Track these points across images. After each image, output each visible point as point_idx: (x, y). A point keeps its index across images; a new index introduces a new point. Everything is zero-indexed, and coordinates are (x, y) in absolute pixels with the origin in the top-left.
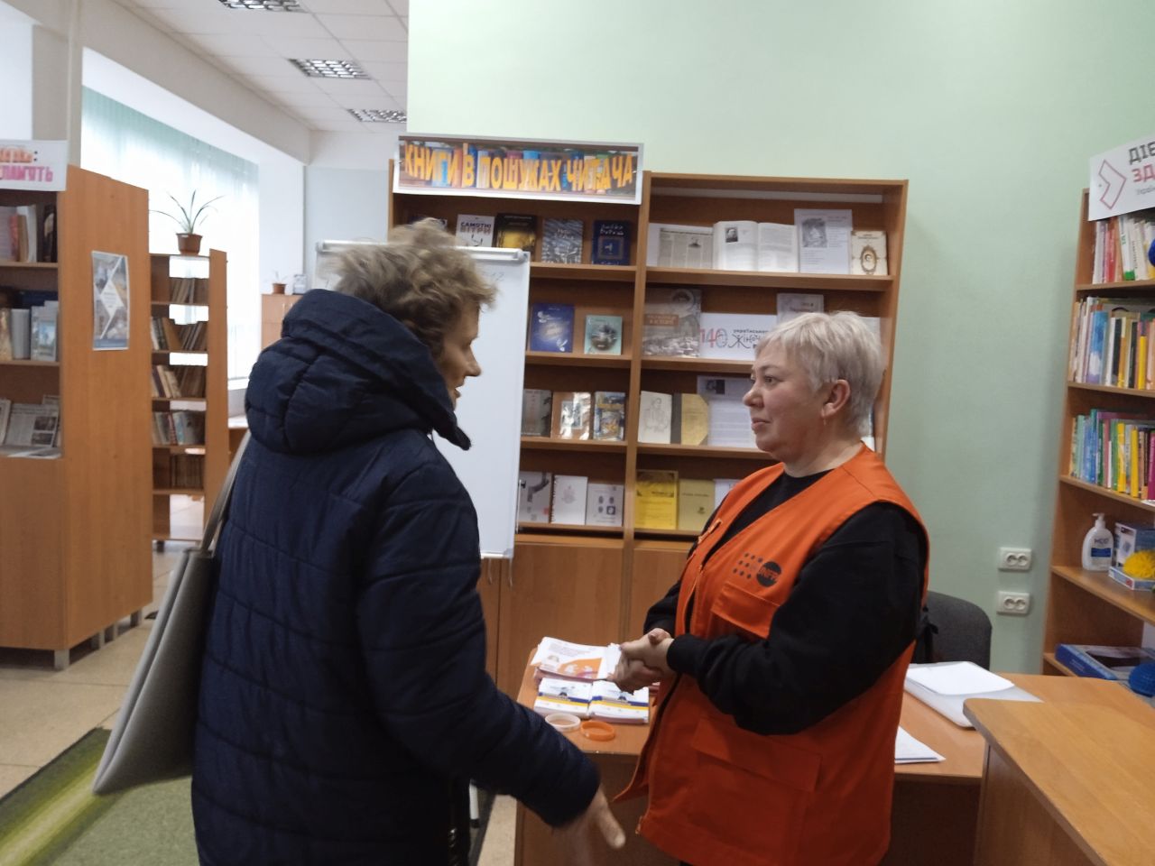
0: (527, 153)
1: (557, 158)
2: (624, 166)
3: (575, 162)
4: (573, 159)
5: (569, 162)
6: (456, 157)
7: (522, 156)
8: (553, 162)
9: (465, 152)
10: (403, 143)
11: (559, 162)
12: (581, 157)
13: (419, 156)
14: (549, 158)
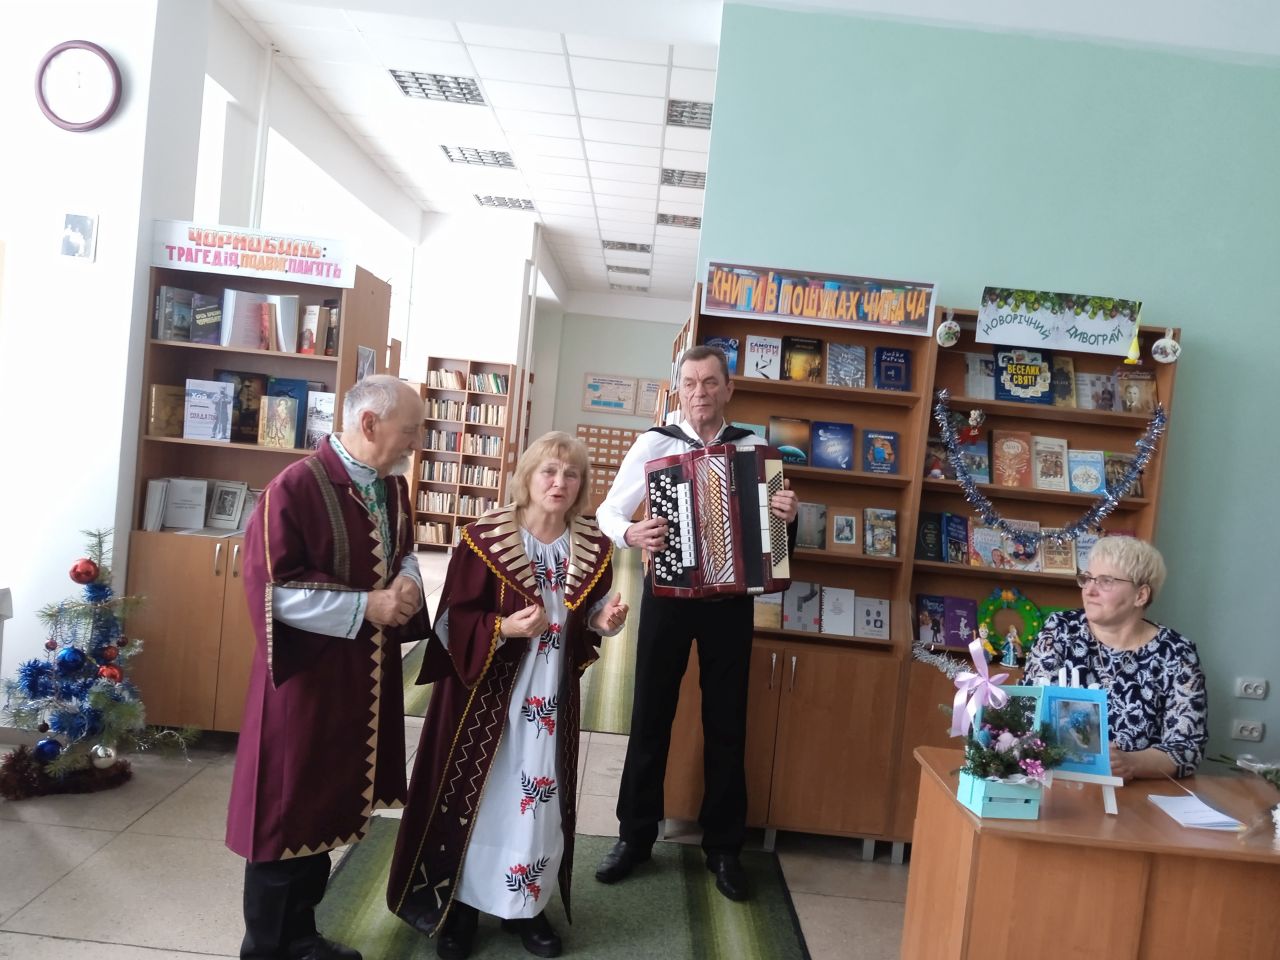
0: (828, 284)
1: (856, 290)
2: (918, 300)
3: (873, 295)
4: (870, 292)
5: (867, 294)
6: (761, 284)
7: (823, 287)
8: (852, 294)
9: (770, 279)
10: (713, 268)
11: (858, 294)
12: (879, 290)
13: (726, 281)
14: (849, 290)
